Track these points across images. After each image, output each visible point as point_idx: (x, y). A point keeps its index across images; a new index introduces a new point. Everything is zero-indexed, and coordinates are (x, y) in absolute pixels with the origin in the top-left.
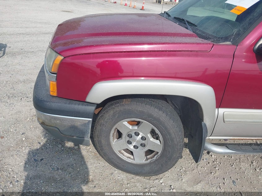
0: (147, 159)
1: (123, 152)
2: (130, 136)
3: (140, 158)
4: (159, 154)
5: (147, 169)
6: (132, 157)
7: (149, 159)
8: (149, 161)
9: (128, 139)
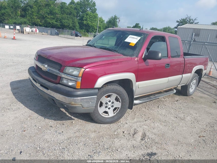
0: (114, 113)
1: (103, 113)
2: (107, 103)
3: (111, 114)
4: (120, 108)
5: (116, 118)
6: (107, 115)
7: (115, 112)
8: (116, 113)
9: (106, 105)
